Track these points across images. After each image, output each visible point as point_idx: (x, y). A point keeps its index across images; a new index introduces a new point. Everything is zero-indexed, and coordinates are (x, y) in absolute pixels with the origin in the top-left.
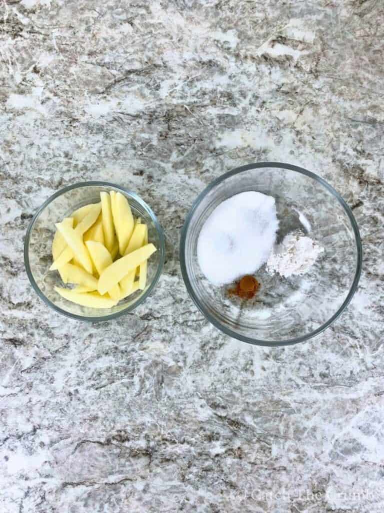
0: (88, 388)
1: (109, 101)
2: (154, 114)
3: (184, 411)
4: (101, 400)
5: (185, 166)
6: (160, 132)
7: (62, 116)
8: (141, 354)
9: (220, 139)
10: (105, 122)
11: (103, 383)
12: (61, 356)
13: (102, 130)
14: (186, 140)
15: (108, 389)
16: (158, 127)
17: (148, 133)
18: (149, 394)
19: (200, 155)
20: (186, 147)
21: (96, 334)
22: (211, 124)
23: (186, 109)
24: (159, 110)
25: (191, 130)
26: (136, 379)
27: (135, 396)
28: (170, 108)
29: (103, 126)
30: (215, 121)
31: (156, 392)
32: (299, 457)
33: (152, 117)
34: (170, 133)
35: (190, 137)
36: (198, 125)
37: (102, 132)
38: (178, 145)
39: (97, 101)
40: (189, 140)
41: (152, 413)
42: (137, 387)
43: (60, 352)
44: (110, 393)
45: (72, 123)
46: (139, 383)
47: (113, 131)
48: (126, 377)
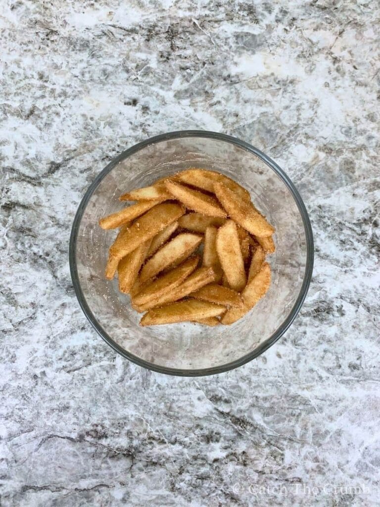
0: (58, 370)
1: (97, 9)
2: (154, 30)
3: (177, 403)
4: (73, 386)
5: (190, 96)
6: (160, 52)
7: (37, 26)
8: (126, 332)
9: (236, 64)
10: (92, 36)
11: (77, 365)
12: (26, 329)
13: (88, 46)
14: (193, 63)
15: (83, 373)
16: (159, 46)
17: (145, 52)
18: (134, 381)
19: (211, 83)
20: (192, 72)
21: (69, 303)
22: (226, 44)
23: (194, 23)
24: (160, 24)
25: (200, 50)
26: (119, 362)
27: (117, 383)
28: (174, 22)
29: (88, 41)
30: (231, 41)
31: (143, 380)
32: (318, 467)
33: (151, 33)
34: (173, 53)
35: (198, 59)
36: (209, 45)
37: (88, 50)
38: (183, 69)
39: (82, 9)
40: (197, 64)
41: (137, 404)
42: (120, 372)
43: (24, 324)
44: (85, 377)
45: (49, 36)
46: (122, 367)
47: (100, 48)
48: (106, 358)
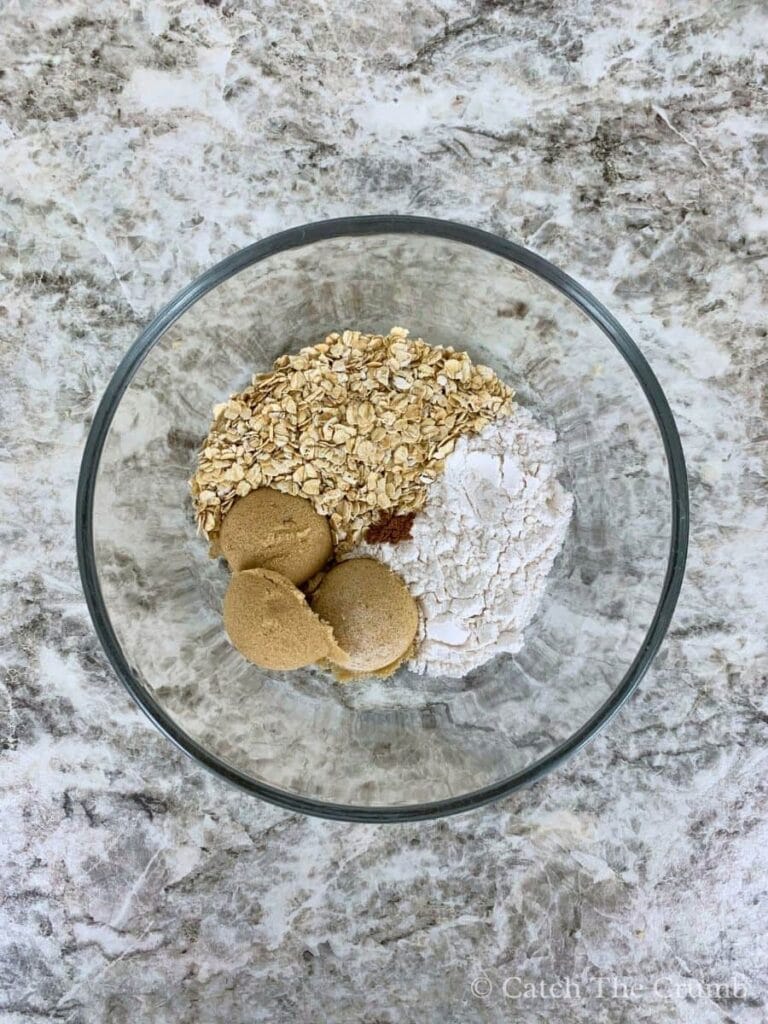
0: (359, 939)
1: (427, 91)
2: (563, 135)
3: (639, 1010)
4: (396, 974)
5: (652, 291)
6: (579, 187)
7: (288, 135)
8: (514, 847)
9: (758, 210)
10: (416, 154)
11: (404, 926)
12: (282, 846)
13: (408, 179)
14: (658, 213)
15: (419, 944)
16: (575, 173)
17: (544, 189)
18: (536, 961)
19: (700, 259)
20: (657, 234)
21: (381, 784)
22: (735, 163)
23: (658, 116)
24: (576, 121)
25: (674, 181)
26: (500, 916)
27: (497, 966)
28: (610, 115)
29: (409, 167)
30: (747, 156)
31: (558, 957)
33: (556, 143)
34: (609, 191)
35: (669, 203)
36: (695, 168)
37: (408, 187)
38: (633, 226)
39: (392, 93)
40: (666, 213)
41: (545, 1014)
42: (503, 939)
43: (277, 835)
44: (423, 954)
45: (316, 159)
46: (508, 929)
47: (438, 183)
48: (469, 909)
